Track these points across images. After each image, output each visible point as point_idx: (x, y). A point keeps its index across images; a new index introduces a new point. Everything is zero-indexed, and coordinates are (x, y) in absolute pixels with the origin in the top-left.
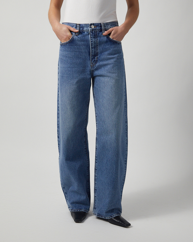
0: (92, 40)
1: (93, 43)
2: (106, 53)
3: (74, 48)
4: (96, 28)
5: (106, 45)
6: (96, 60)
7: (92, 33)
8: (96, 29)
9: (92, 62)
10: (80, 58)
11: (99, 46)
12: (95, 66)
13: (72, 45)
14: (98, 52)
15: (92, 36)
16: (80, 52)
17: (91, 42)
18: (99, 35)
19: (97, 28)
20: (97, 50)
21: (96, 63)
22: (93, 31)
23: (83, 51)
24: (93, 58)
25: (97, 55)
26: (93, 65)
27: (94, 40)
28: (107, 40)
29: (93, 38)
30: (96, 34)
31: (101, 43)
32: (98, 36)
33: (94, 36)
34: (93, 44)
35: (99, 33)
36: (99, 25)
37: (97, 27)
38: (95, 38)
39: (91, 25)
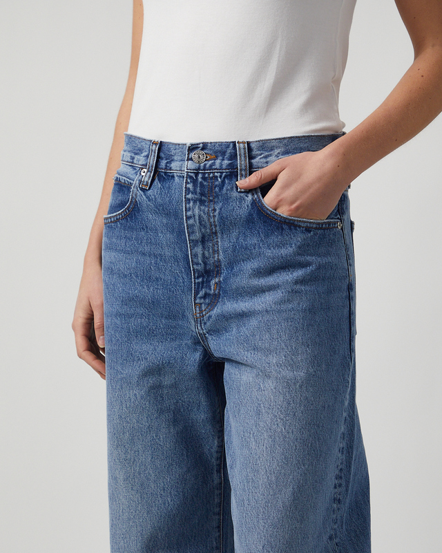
0: (189, 213)
1: (193, 225)
2: (250, 266)
3: (137, 239)
4: (214, 164)
5: (248, 233)
6: (215, 295)
7: (195, 182)
8: (211, 166)
9: (198, 301)
10: (157, 279)
11: (222, 238)
12: (210, 317)
13: (131, 228)
14: (219, 261)
15: (190, 196)
16: (155, 256)
17: (188, 218)
18: (221, 189)
19: (218, 162)
20: (214, 251)
21: (212, 305)
22: (197, 174)
23: (168, 252)
24: (203, 282)
25: (218, 273)
26: (201, 311)
27: (197, 211)
28: (250, 214)
29: (195, 202)
30: (211, 189)
31: (226, 224)
32: (217, 196)
33: (202, 194)
34: (196, 228)
35: (223, 182)
36: (227, 150)
37: (216, 158)
38: (202, 202)
39: (193, 148)
